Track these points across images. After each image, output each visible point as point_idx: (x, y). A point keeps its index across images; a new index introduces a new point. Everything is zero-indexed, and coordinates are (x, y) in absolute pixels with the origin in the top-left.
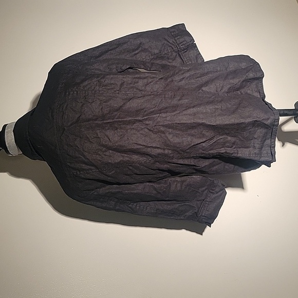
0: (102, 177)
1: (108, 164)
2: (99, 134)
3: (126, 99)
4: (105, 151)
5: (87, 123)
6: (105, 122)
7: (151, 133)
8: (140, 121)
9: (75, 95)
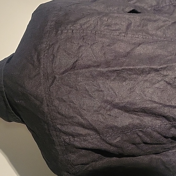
0: (104, 146)
1: (113, 128)
2: (101, 85)
3: (134, 44)
4: (109, 110)
5: (87, 70)
6: (111, 69)
7: (169, 87)
8: (156, 70)
9: (70, 34)
